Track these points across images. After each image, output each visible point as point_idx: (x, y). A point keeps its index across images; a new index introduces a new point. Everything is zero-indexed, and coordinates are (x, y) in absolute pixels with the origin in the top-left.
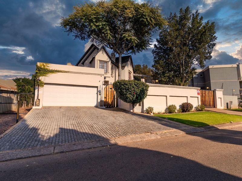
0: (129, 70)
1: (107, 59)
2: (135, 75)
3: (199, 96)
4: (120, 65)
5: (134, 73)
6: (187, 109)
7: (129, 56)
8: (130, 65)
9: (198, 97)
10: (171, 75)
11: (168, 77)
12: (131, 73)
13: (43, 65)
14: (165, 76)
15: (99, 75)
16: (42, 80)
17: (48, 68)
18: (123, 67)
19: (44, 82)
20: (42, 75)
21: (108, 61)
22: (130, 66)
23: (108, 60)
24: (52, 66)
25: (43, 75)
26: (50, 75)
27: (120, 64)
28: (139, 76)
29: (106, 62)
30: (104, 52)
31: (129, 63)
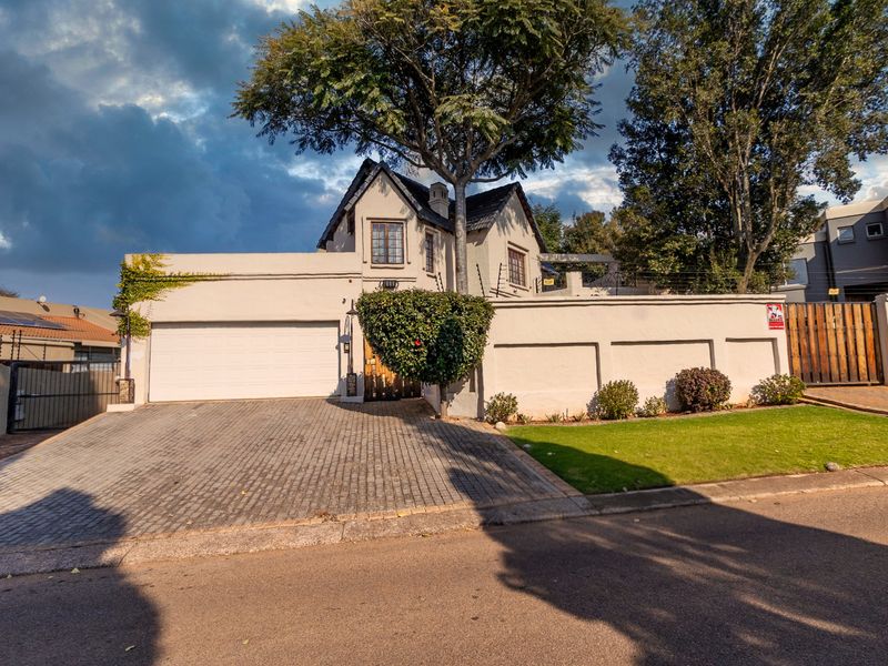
0: (509, 243)
1: (402, 212)
2: (546, 258)
3: (781, 335)
4: (460, 226)
5: (543, 250)
6: (695, 400)
7: (509, 187)
8: (519, 220)
9: (773, 340)
10: (689, 246)
11: (677, 253)
12: (524, 255)
13: (144, 261)
14: (664, 253)
15: (340, 276)
16: (142, 314)
17: (162, 270)
18: (477, 235)
19: (150, 319)
20: (141, 297)
21: (404, 217)
22: (519, 227)
23: (408, 212)
24: (173, 263)
25: (143, 298)
26: (168, 294)
27: (459, 223)
28: (565, 260)
29: (400, 223)
30: (388, 186)
31: (513, 214)
